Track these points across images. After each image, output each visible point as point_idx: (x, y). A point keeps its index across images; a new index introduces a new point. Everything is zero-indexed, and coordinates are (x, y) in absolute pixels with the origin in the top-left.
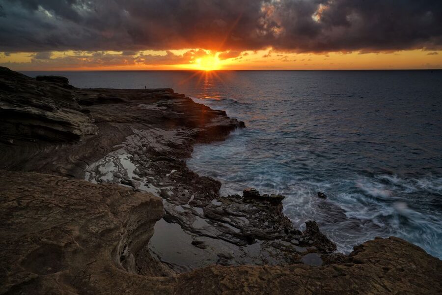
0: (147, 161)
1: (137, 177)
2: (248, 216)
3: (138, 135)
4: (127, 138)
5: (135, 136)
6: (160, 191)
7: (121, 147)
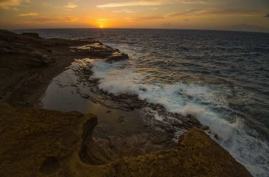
0: (83, 75)
1: (79, 83)
2: (131, 98)
3: (77, 62)
4: (72, 63)
5: (76, 63)
6: (90, 89)
7: (69, 68)
